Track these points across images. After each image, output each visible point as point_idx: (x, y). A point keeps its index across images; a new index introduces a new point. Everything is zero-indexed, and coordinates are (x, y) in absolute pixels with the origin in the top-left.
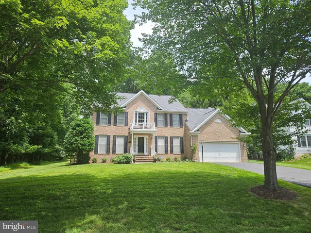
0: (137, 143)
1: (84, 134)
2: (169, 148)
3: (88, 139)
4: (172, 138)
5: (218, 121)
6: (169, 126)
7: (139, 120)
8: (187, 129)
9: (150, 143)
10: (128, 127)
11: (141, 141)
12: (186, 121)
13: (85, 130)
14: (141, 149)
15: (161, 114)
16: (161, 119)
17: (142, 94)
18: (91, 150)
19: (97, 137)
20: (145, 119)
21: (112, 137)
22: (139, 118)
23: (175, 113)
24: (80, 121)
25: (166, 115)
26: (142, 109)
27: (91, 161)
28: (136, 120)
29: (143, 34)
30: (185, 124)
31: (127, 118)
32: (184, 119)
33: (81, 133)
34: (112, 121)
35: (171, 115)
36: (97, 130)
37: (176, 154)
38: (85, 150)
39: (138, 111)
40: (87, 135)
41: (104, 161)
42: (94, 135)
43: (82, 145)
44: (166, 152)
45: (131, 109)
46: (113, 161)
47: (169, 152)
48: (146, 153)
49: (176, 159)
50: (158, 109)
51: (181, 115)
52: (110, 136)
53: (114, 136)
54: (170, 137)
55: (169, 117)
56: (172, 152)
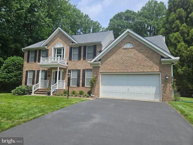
2: (81, 81)
4: (84, 71)
5: (128, 45)
6: (82, 59)
15: (75, 48)
16: (75, 52)
17: (60, 31)
19: (27, 72)
21: (36, 71)
22: (57, 54)
23: (90, 45)
26: (59, 45)
28: (55, 56)
32: (98, 50)
34: (37, 58)
35: (85, 47)
36: (27, 66)
37: (87, 88)
39: (56, 47)
42: (25, 70)
44: (78, 85)
45: (51, 46)
47: (81, 85)
52: (35, 71)
53: (37, 71)
54: (83, 70)
55: (82, 50)
56: (83, 85)
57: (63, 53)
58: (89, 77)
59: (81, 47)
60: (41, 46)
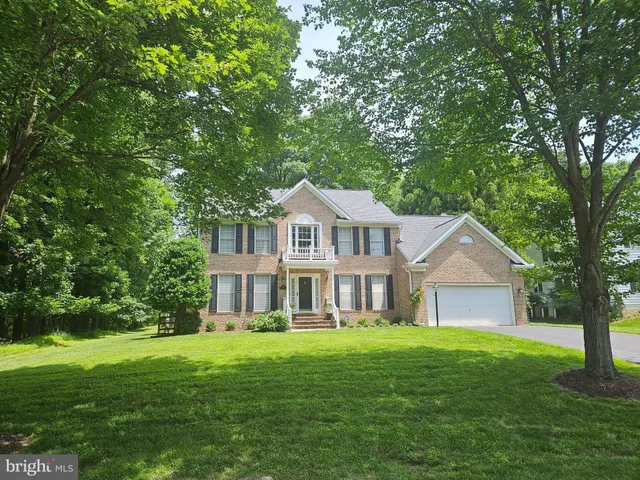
0: (297, 290)
1: (189, 272)
2: (364, 299)
3: (197, 281)
4: (369, 278)
5: (466, 240)
6: (362, 253)
7: (300, 242)
8: (400, 259)
9: (323, 289)
10: (278, 256)
11: (305, 285)
12: (398, 242)
13: (190, 263)
14: (305, 302)
15: (345, 228)
16: (345, 239)
17: (304, 188)
18: (202, 305)
19: (213, 277)
20: (313, 240)
21: (244, 277)
22: (300, 237)
23: (376, 225)
24: (179, 245)
25: (356, 230)
26: (304, 220)
27: (202, 328)
28: (294, 245)
29: (317, 52)
30: (396, 248)
31: (274, 238)
32: (393, 237)
33: (182, 270)
34: (245, 244)
35: (366, 230)
36: (213, 264)
37: (377, 312)
38: (191, 305)
39: (297, 222)
40: (193, 274)
41: (230, 328)
42: (208, 274)
43: (185, 295)
44: (358, 307)
46: (249, 328)
47: (364, 306)
48: (315, 310)
49: (378, 322)
50: (338, 217)
51: (387, 231)
52: (241, 275)
53: (248, 276)
54: (366, 276)
55: (361, 234)
56: (369, 306)
57: (315, 238)
58: (378, 290)
59: (358, 227)
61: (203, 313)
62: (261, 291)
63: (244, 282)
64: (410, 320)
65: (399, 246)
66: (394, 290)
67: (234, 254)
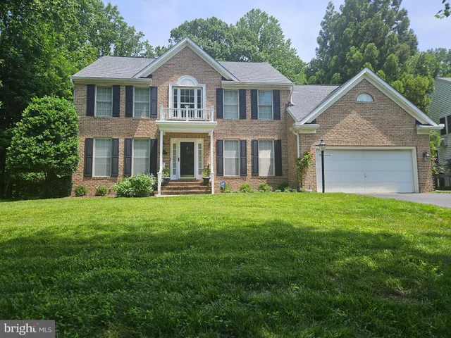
0: (179, 155)
1: (47, 132)
2: (249, 165)
4: (255, 144)
5: (364, 98)
6: (248, 117)
7: (182, 105)
9: (207, 155)
11: (187, 151)
12: (289, 105)
13: (49, 122)
14: (187, 168)
15: (231, 91)
16: (231, 103)
17: (187, 47)
19: (89, 142)
20: (196, 103)
22: (182, 101)
23: (264, 88)
25: (242, 93)
26: (187, 81)
27: (73, 193)
28: (175, 106)
30: (286, 112)
31: (154, 101)
32: (283, 100)
34: (123, 107)
35: (254, 93)
36: (88, 127)
37: (264, 178)
39: (179, 84)
41: (100, 193)
42: (81, 137)
43: (39, 156)
44: (243, 173)
47: (249, 173)
48: (197, 176)
49: (261, 188)
50: (223, 79)
51: (277, 93)
52: (118, 140)
53: (126, 140)
54: (253, 141)
55: (248, 97)
56: (255, 172)
57: (199, 101)
58: (265, 156)
59: (245, 90)
60: (137, 77)
61: (77, 178)
62: (139, 155)
63: (121, 146)
64: (297, 187)
65: (290, 109)
66: (283, 156)
67: (111, 117)
